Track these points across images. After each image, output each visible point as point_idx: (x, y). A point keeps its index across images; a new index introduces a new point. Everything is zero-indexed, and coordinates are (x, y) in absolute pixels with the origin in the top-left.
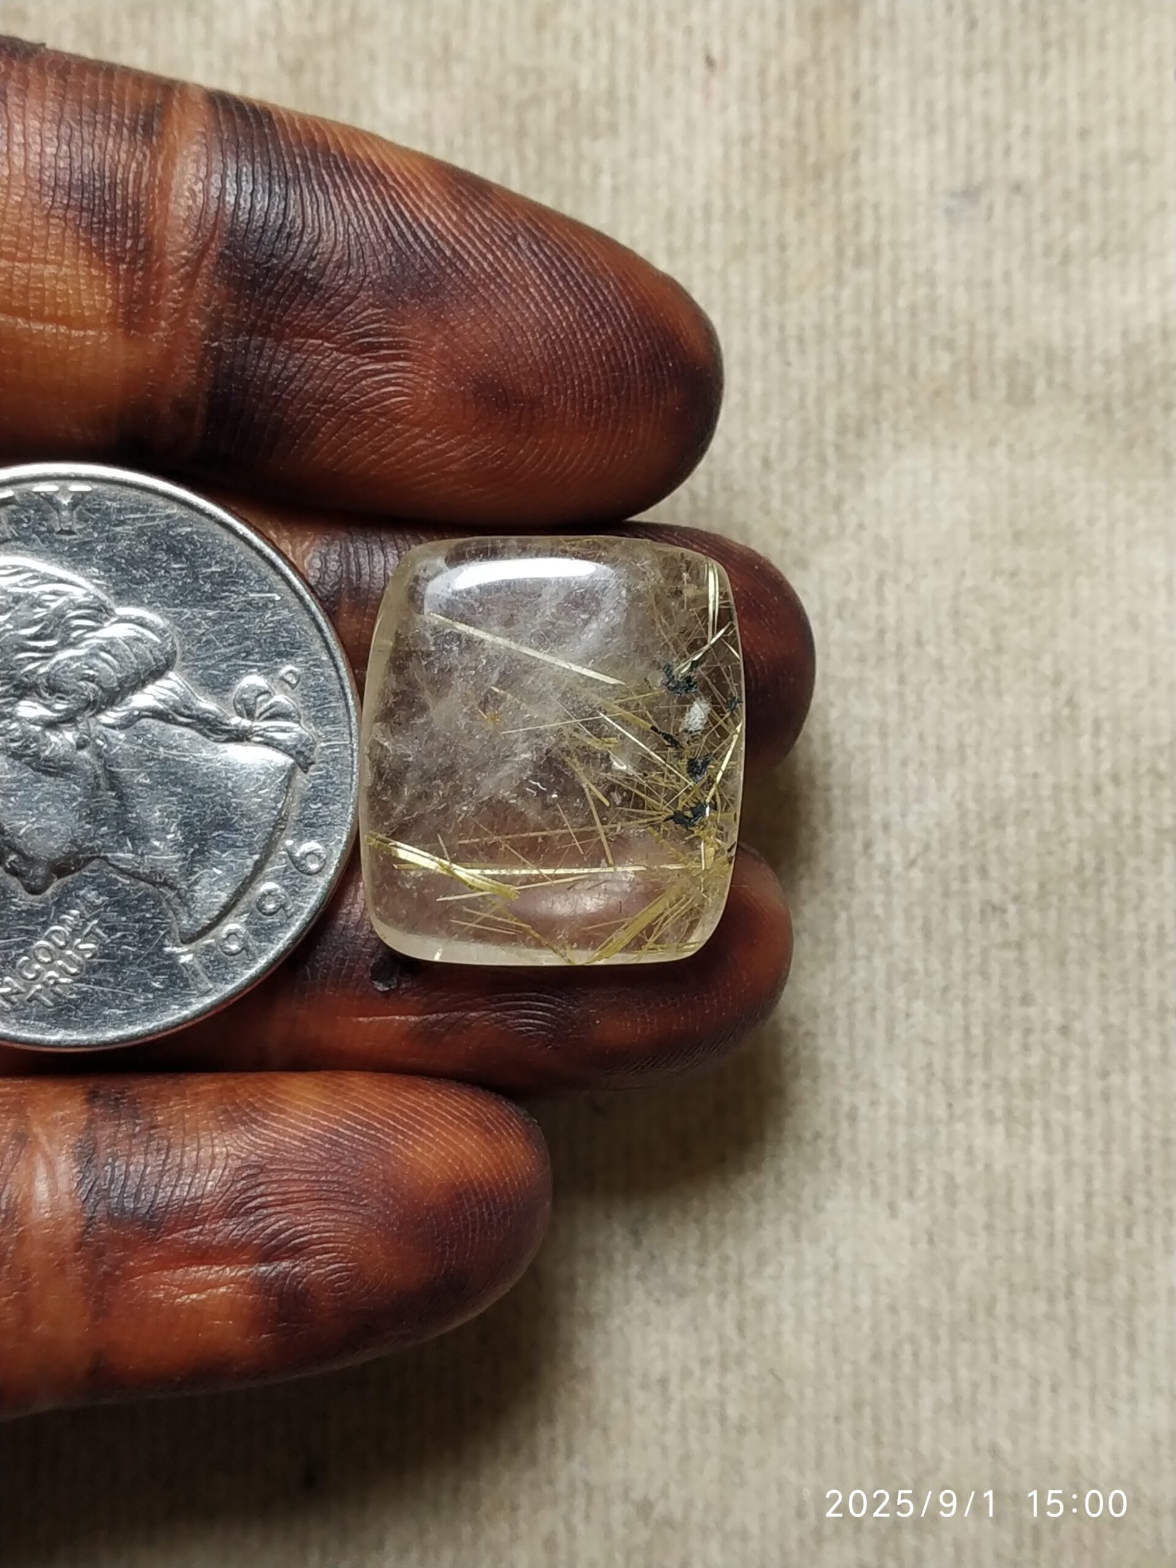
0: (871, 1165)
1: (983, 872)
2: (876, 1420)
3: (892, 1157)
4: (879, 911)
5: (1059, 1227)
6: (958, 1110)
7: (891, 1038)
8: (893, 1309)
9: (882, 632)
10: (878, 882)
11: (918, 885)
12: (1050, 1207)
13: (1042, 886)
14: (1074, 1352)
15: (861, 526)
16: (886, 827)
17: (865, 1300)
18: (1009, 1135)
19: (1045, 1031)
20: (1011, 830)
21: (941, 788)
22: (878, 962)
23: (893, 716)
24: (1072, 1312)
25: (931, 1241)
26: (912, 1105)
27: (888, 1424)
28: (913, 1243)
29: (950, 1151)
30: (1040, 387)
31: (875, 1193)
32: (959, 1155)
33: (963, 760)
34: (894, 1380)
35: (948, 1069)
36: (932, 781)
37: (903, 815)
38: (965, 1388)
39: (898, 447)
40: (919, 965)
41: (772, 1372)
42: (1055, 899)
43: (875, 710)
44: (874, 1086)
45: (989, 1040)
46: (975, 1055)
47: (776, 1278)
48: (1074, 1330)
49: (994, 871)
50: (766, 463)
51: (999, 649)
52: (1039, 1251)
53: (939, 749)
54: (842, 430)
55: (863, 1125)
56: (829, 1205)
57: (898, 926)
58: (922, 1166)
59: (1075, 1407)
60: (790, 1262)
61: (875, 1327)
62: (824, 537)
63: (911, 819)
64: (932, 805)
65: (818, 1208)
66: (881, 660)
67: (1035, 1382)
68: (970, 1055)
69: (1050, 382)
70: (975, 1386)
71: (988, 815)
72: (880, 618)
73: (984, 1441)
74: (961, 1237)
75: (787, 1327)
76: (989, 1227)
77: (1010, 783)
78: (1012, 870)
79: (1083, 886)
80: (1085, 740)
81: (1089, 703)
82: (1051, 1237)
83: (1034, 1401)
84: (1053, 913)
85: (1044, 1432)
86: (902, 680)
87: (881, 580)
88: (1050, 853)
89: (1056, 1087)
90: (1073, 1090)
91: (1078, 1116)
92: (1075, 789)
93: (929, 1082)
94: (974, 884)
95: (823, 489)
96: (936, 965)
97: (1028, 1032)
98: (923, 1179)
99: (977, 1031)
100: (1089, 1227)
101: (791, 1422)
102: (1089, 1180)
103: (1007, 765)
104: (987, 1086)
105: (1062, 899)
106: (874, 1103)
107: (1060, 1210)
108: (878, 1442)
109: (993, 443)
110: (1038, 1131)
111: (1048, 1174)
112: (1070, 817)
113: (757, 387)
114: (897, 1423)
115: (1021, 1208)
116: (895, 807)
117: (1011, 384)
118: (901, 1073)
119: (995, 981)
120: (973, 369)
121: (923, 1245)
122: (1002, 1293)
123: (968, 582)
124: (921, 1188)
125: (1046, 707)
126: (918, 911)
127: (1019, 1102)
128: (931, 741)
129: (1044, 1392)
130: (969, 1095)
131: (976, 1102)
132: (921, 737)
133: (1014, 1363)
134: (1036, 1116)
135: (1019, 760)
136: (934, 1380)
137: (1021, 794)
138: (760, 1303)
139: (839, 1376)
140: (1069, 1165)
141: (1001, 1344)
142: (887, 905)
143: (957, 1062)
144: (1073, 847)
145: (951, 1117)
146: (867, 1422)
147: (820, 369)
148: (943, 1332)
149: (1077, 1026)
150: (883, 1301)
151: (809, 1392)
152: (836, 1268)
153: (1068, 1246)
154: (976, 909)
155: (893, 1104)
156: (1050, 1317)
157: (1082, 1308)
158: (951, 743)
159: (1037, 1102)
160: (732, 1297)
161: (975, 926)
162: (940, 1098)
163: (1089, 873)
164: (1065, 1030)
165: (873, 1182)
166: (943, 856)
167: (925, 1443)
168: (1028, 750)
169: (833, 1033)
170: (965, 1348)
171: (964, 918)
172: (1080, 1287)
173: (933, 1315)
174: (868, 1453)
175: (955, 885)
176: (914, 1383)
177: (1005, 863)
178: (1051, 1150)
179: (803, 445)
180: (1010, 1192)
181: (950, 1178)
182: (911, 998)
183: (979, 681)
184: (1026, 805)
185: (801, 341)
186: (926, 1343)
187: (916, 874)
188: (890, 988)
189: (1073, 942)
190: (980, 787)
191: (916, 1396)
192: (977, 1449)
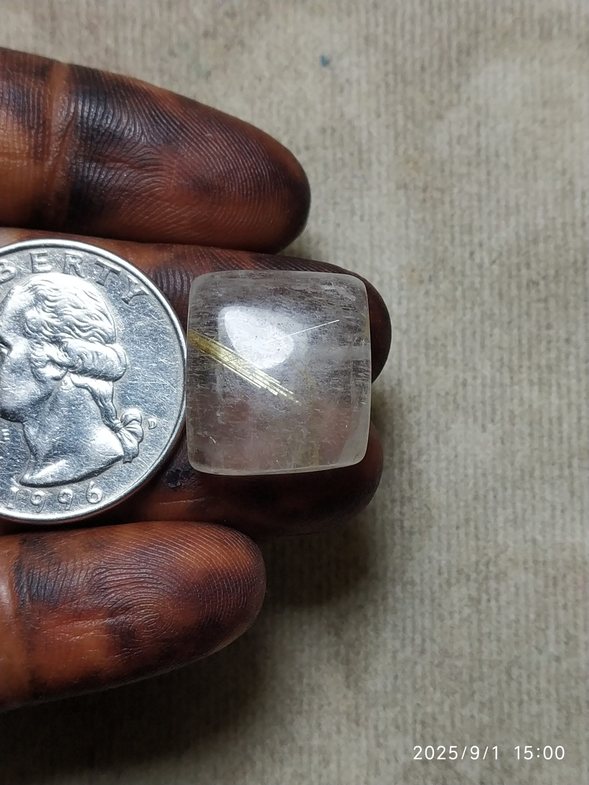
0: (473, 407)
1: (528, 265)
2: (476, 528)
3: (483, 403)
4: (477, 285)
5: (565, 434)
6: (516, 380)
7: (483, 346)
8: (484, 475)
9: (479, 151)
10: (476, 271)
11: (496, 272)
12: (560, 425)
13: (557, 272)
14: (572, 493)
15: (469, 99)
16: (481, 245)
17: (470, 471)
18: (540, 391)
19: (558, 341)
20: (541, 246)
21: (508, 226)
22: (477, 310)
23: (484, 191)
24: (571, 474)
25: (503, 443)
26: (493, 379)
27: (482, 529)
28: (494, 444)
29: (512, 399)
30: (555, 31)
31: (475, 420)
32: (516, 401)
33: (518, 212)
34: (485, 508)
35: (510, 360)
36: (503, 222)
37: (489, 238)
38: (519, 511)
39: (487, 60)
40: (496, 311)
41: (425, 505)
42: (562, 278)
43: (475, 189)
44: (474, 369)
45: (530, 347)
46: (524, 353)
47: (428, 461)
48: (572, 483)
49: (533, 265)
50: (423, 68)
51: (536, 158)
52: (555, 446)
53: (507, 206)
54: (460, 51)
55: (469, 388)
56: (453, 426)
57: (486, 293)
58: (498, 407)
59: (573, 519)
60: (434, 453)
61: (475, 484)
62: (451, 104)
63: (493, 241)
64: (503, 234)
65: (448, 428)
66: (478, 164)
67: (554, 508)
68: (521, 354)
69: (560, 29)
70: (524, 510)
71: (531, 238)
72: (478, 144)
73: (529, 537)
74: (517, 439)
75: (433, 484)
76: (531, 435)
77: (541, 222)
78: (542, 265)
79: (576, 271)
80: (578, 201)
81: (579, 184)
82: (561, 439)
83: (553, 517)
84: (562, 285)
85: (558, 532)
86: (489, 173)
87: (479, 125)
88: (560, 256)
89: (563, 368)
90: (572, 369)
91: (574, 381)
92: (573, 224)
93: (501, 367)
94: (524, 271)
95: (450, 81)
96: (505, 311)
97: (549, 342)
98: (498, 413)
99: (524, 342)
100: (580, 433)
101: (435, 529)
102: (579, 411)
103: (540, 214)
104: (530, 368)
105: (566, 277)
106: (475, 378)
107: (565, 426)
108: (477, 538)
109: (533, 59)
110: (554, 388)
111: (559, 409)
112: (570, 238)
113: (418, 31)
114: (486, 528)
115: (546, 426)
116: (485, 236)
117: (542, 29)
118: (488, 363)
119: (534, 318)
120: (523, 23)
121: (499, 444)
122: (537, 466)
123: (521, 126)
124: (498, 418)
125: (559, 185)
126: (496, 286)
127: (545, 375)
128: (503, 203)
129: (558, 513)
130: (521, 373)
131: (524, 376)
132: (498, 201)
133: (543, 499)
134: (554, 382)
135: (546, 211)
136: (504, 508)
137: (546, 227)
138: (420, 473)
139: (458, 507)
140: (570, 405)
141: (537, 490)
142: (481, 283)
143: (515, 357)
144: (572, 252)
145: (512, 384)
146: (472, 529)
147: (449, 22)
148: (509, 485)
149: (573, 338)
150: (480, 471)
151: (444, 515)
152: (456, 456)
153: (569, 443)
154: (524, 283)
155: (484, 378)
156: (560, 477)
157: (576, 472)
158: (512, 204)
159: (554, 376)
160: (406, 470)
161: (524, 291)
162: (507, 375)
163: (579, 264)
164: (567, 341)
165: (475, 416)
166: (509, 258)
167: (500, 539)
168: (550, 207)
169: (454, 344)
170: (519, 492)
171: (519, 288)
172: (575, 462)
173: (504, 478)
174: (472, 543)
175: (514, 273)
176: (495, 510)
177: (538, 261)
178: (560, 397)
179: (441, 59)
180: (541, 418)
181: (512, 412)
182: (492, 327)
183: (526, 174)
184: (549, 233)
185: (440, 10)
186: (500, 491)
187: (495, 267)
188: (482, 322)
189: (572, 298)
190: (527, 225)
191: (496, 516)
192: (526, 541)
